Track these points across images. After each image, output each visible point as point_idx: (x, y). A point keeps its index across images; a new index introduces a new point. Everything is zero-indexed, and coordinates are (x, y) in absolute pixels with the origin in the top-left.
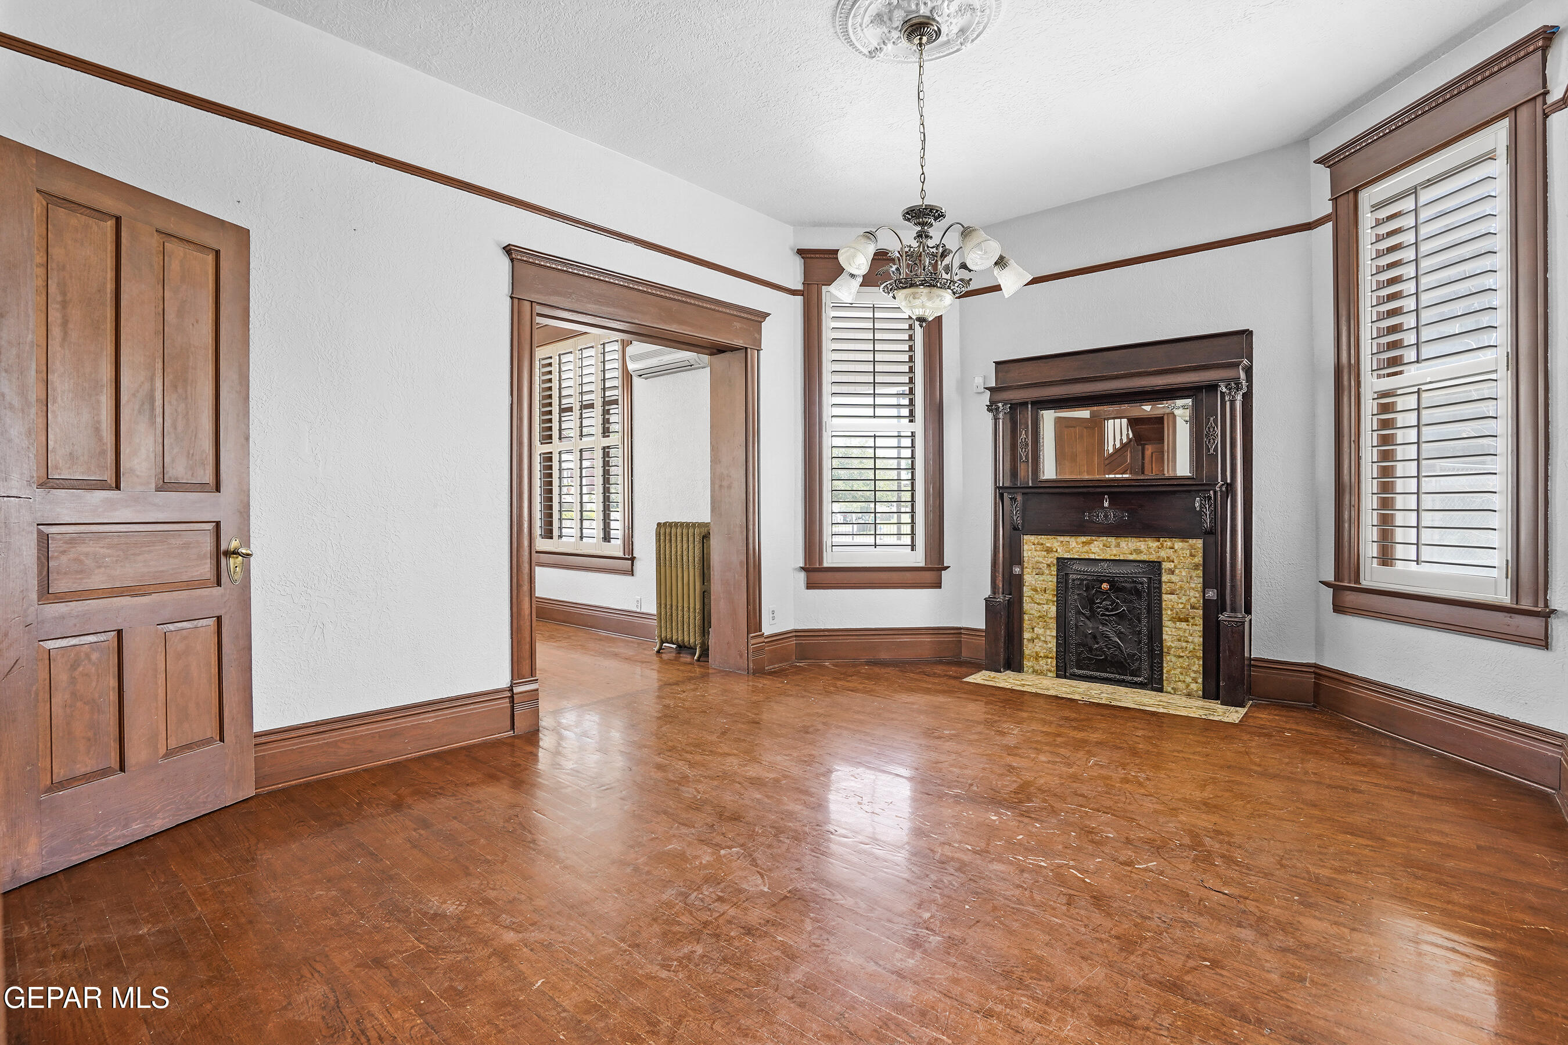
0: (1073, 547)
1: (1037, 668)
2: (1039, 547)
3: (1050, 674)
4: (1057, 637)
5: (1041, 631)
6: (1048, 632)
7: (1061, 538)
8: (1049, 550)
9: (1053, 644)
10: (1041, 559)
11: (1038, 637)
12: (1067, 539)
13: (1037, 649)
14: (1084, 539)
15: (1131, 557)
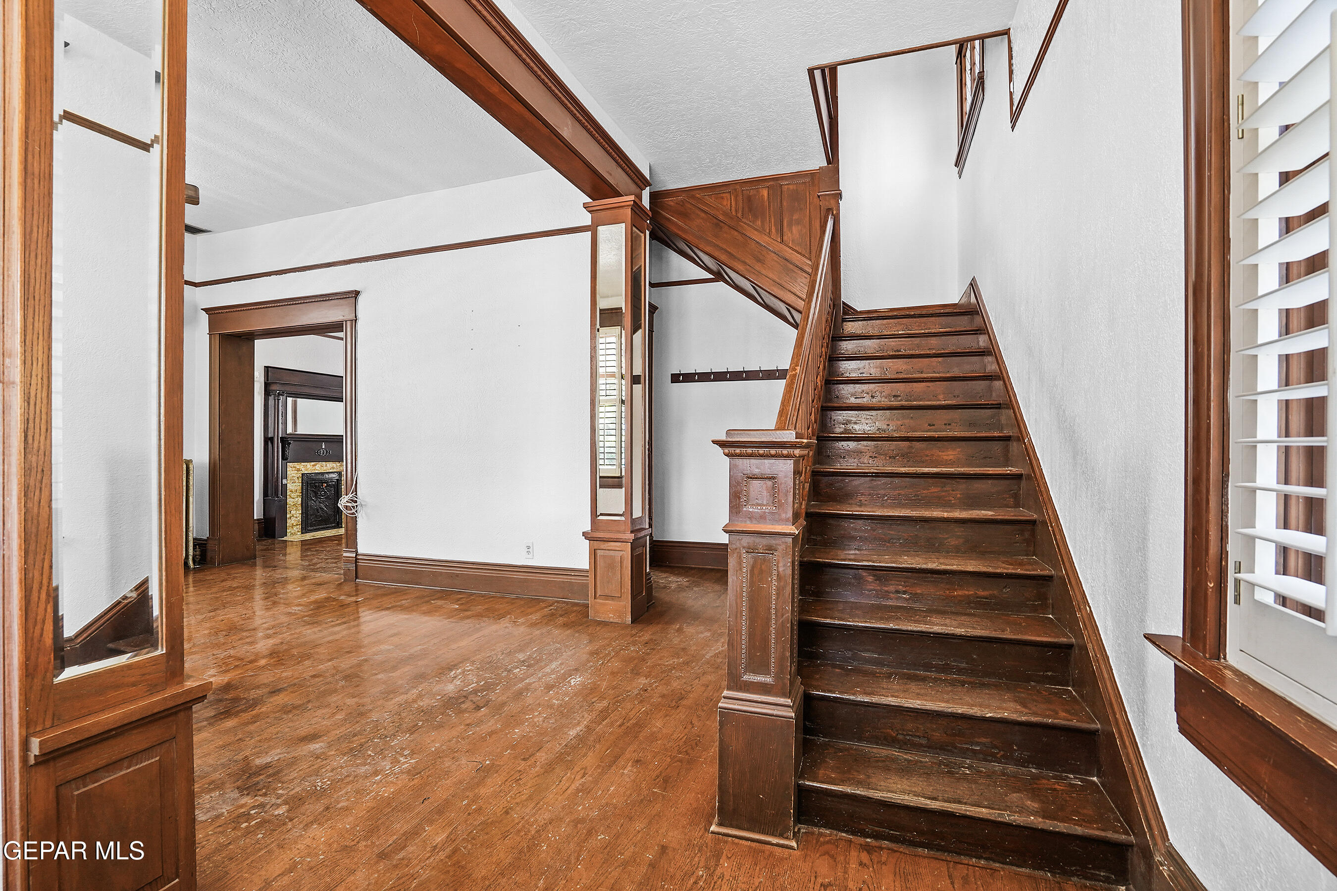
0: (310, 468)
1: (293, 532)
2: (294, 469)
3: (299, 533)
4: (302, 514)
5: (294, 512)
6: (298, 512)
7: (304, 464)
8: (298, 470)
9: (300, 518)
10: (294, 475)
11: (293, 516)
12: (306, 464)
13: (293, 522)
14: (313, 463)
15: (331, 471)
